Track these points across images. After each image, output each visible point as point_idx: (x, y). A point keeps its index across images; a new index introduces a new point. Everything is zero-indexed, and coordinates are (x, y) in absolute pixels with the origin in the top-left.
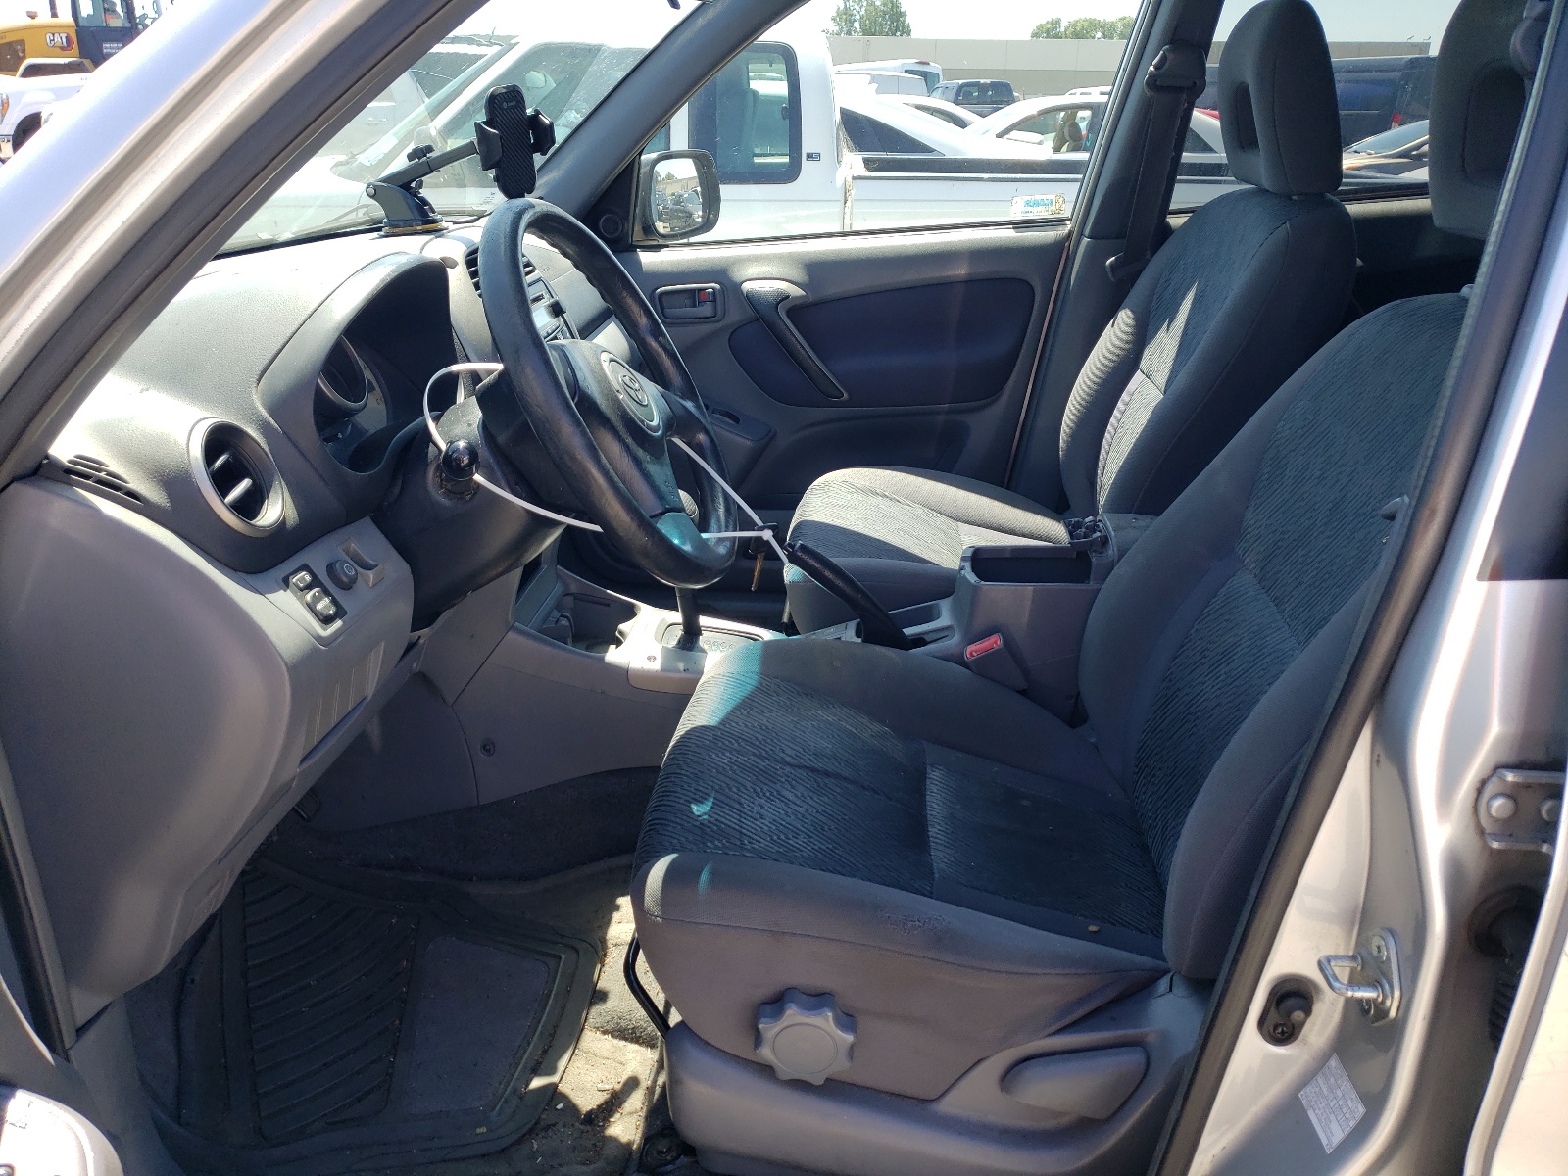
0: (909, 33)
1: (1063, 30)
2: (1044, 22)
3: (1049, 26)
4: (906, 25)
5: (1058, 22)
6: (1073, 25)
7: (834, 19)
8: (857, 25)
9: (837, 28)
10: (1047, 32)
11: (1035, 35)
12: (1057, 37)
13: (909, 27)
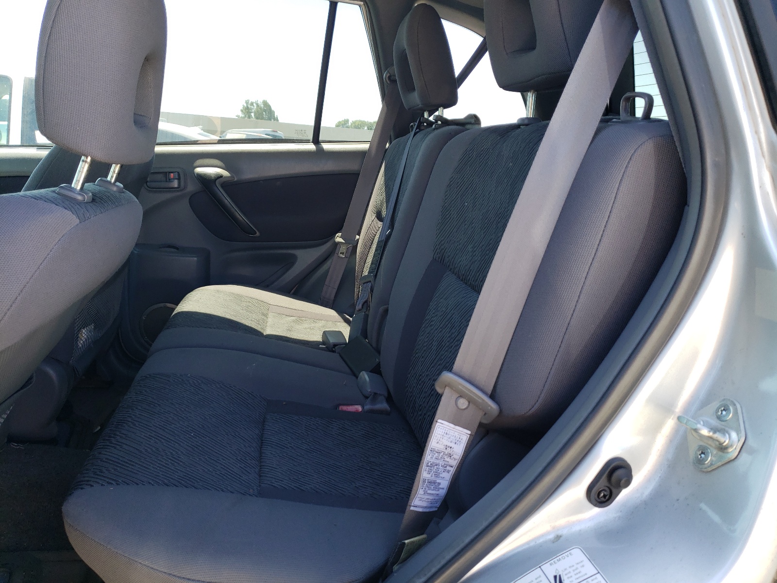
0: (278, 120)
1: (350, 124)
2: (341, 121)
3: (343, 123)
4: (276, 116)
5: (347, 121)
6: (354, 122)
7: (242, 111)
8: (253, 114)
9: (243, 115)
10: (343, 125)
11: (337, 126)
12: (348, 127)
13: (277, 118)
